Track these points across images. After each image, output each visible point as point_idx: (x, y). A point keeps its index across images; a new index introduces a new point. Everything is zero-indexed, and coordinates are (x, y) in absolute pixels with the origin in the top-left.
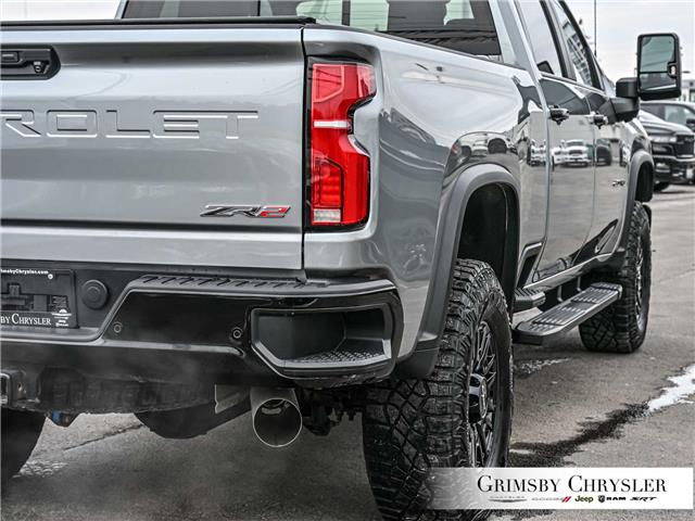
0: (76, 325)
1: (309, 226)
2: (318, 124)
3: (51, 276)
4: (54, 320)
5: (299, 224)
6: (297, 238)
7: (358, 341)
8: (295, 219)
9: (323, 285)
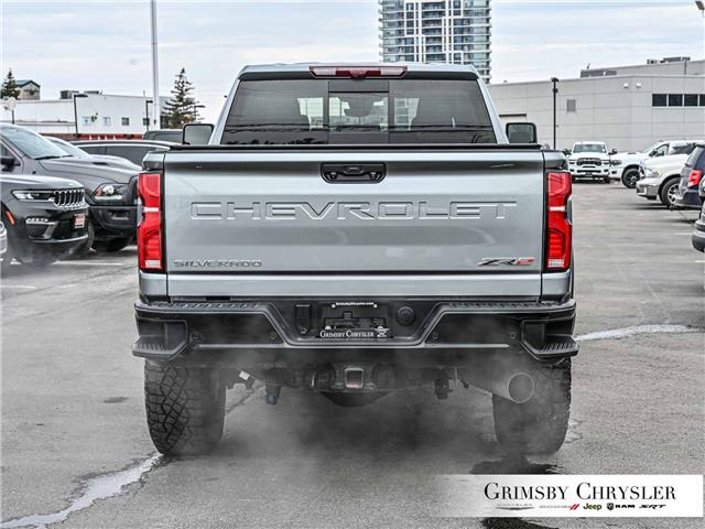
0: (390, 336)
1: (546, 269)
2: (552, 209)
3: (375, 306)
4: (376, 333)
5: (540, 268)
6: (538, 277)
7: (558, 337)
8: (538, 265)
9: (549, 305)
